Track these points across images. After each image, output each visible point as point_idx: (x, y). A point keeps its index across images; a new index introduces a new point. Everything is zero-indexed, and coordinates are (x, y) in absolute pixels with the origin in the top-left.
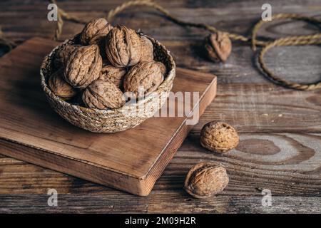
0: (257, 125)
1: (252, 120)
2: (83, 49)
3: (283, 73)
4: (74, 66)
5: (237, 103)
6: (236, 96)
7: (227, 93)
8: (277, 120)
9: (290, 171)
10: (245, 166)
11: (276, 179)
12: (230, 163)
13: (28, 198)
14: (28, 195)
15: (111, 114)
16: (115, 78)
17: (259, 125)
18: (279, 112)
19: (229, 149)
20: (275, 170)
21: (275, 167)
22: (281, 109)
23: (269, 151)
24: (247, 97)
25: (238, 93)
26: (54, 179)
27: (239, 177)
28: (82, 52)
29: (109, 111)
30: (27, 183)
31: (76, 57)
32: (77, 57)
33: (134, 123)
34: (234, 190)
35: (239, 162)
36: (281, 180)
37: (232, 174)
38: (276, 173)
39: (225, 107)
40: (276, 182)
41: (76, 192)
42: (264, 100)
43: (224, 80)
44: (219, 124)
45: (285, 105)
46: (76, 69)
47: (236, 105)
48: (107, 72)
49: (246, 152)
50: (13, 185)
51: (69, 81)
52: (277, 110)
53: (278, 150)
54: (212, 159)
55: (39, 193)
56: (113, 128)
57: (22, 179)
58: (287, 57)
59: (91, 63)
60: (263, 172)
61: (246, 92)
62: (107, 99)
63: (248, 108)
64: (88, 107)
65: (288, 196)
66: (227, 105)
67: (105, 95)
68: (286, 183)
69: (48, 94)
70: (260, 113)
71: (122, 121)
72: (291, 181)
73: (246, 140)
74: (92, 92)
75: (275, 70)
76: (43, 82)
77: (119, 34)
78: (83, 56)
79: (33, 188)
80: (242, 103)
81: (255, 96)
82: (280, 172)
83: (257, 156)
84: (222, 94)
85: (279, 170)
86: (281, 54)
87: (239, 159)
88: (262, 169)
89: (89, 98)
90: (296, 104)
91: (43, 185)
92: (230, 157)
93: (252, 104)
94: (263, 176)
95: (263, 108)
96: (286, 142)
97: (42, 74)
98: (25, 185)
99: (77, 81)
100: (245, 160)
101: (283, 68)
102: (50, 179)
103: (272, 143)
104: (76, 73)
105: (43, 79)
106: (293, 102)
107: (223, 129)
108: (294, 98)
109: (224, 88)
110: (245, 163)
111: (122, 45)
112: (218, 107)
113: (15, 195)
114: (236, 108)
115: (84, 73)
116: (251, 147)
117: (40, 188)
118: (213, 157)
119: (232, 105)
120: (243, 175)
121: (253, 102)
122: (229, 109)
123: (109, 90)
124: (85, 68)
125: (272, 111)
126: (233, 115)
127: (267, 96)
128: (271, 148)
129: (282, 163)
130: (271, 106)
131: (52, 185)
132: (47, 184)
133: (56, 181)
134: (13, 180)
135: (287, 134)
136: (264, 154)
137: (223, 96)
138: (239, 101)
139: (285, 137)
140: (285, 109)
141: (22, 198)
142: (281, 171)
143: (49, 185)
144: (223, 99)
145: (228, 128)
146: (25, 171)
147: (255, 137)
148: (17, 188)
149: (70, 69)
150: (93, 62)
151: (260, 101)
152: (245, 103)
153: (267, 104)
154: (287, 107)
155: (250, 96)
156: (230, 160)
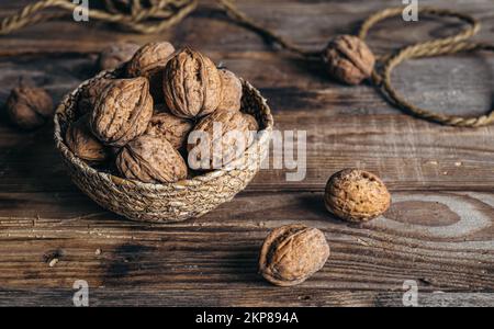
0: (419, 179)
1: (410, 171)
2: (122, 83)
3: (460, 99)
4: (106, 108)
5: (386, 145)
6: (383, 133)
7: (368, 130)
8: (452, 171)
9: (478, 251)
10: (401, 244)
11: (454, 265)
12: (375, 238)
13: (33, 294)
14: (33, 289)
15: (162, 191)
16: (172, 134)
17: (422, 180)
18: (457, 159)
19: (374, 216)
20: (451, 251)
21: (453, 245)
22: (459, 154)
23: (441, 220)
24: (401, 135)
25: (386, 130)
26: (77, 263)
27: (390, 261)
28: (120, 88)
29: (159, 186)
30: (32, 269)
31: (110, 94)
32: (112, 95)
33: (198, 209)
34: (384, 282)
35: (390, 237)
36: (462, 265)
37: (379, 257)
38: (453, 255)
39: (366, 151)
40: (454, 268)
41: (114, 285)
42: (430, 140)
43: (363, 110)
44: (357, 174)
45: (465, 148)
46: (108, 113)
47: (384, 148)
48: (160, 123)
49: (401, 221)
50: (9, 272)
51: (97, 132)
52: (452, 156)
53: (457, 219)
54: (344, 233)
55: (53, 285)
56: (163, 215)
57: (24, 264)
58: (466, 74)
59: (133, 105)
60: (432, 253)
61: (399, 128)
62: (155, 166)
63: (402, 152)
64: (124, 177)
65: (475, 291)
66: (368, 147)
67: (152, 160)
68: (471, 270)
69: (63, 153)
70: (424, 161)
71: (179, 203)
72: (480, 268)
73: (402, 203)
74: (131, 154)
75: (446, 95)
76: (57, 134)
77: (191, 65)
78: (121, 93)
79: (43, 277)
80: (393, 145)
81: (414, 134)
82: (461, 253)
83: (420, 228)
84: (360, 131)
85: (458, 251)
86: (455, 70)
87: (391, 232)
88: (430, 249)
89: (127, 163)
90: (484, 147)
91: (58, 273)
92: (375, 229)
93: (410, 146)
94: (431, 259)
95: (428, 153)
96: (470, 206)
97: (56, 121)
98: (29, 272)
99: (110, 133)
100: (400, 235)
101: (459, 92)
102: (72, 263)
103: (445, 207)
104: (109, 121)
105: (58, 129)
106: (478, 143)
107: (364, 182)
108: (479, 137)
109: (362, 123)
110: (401, 239)
111: (193, 83)
112: (354, 151)
113: (11, 288)
114: (383, 152)
115: (121, 122)
116: (409, 213)
117: (53, 277)
118: (347, 229)
119: (377, 148)
120: (398, 257)
121: (412, 143)
122: (371, 155)
123: (159, 151)
124: (124, 113)
125: (444, 157)
126: (378, 163)
127: (435, 134)
128: (445, 215)
129: (464, 239)
130: (442, 150)
131: (74, 273)
132: (67, 271)
133: (81, 266)
134: (9, 264)
135: (470, 194)
136: (433, 225)
137: (362, 134)
138: (387, 141)
139: (467, 198)
140: (466, 154)
141: (23, 293)
142: (462, 251)
143: (69, 273)
144: (362, 139)
145: (372, 180)
146: (29, 251)
147: (417, 197)
148: (15, 278)
149: (99, 113)
150: (138, 105)
151: (424, 141)
152: (398, 145)
153: (434, 146)
154: (470, 152)
155: (406, 134)
156: (375, 234)
